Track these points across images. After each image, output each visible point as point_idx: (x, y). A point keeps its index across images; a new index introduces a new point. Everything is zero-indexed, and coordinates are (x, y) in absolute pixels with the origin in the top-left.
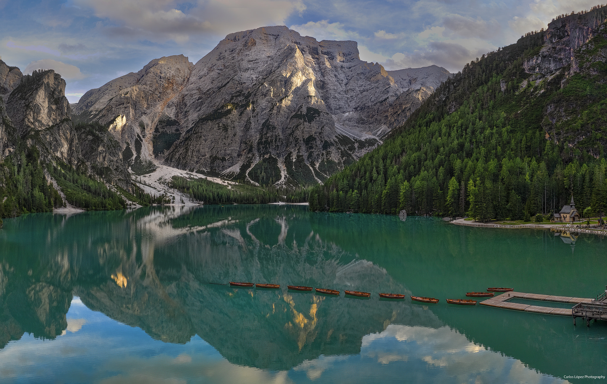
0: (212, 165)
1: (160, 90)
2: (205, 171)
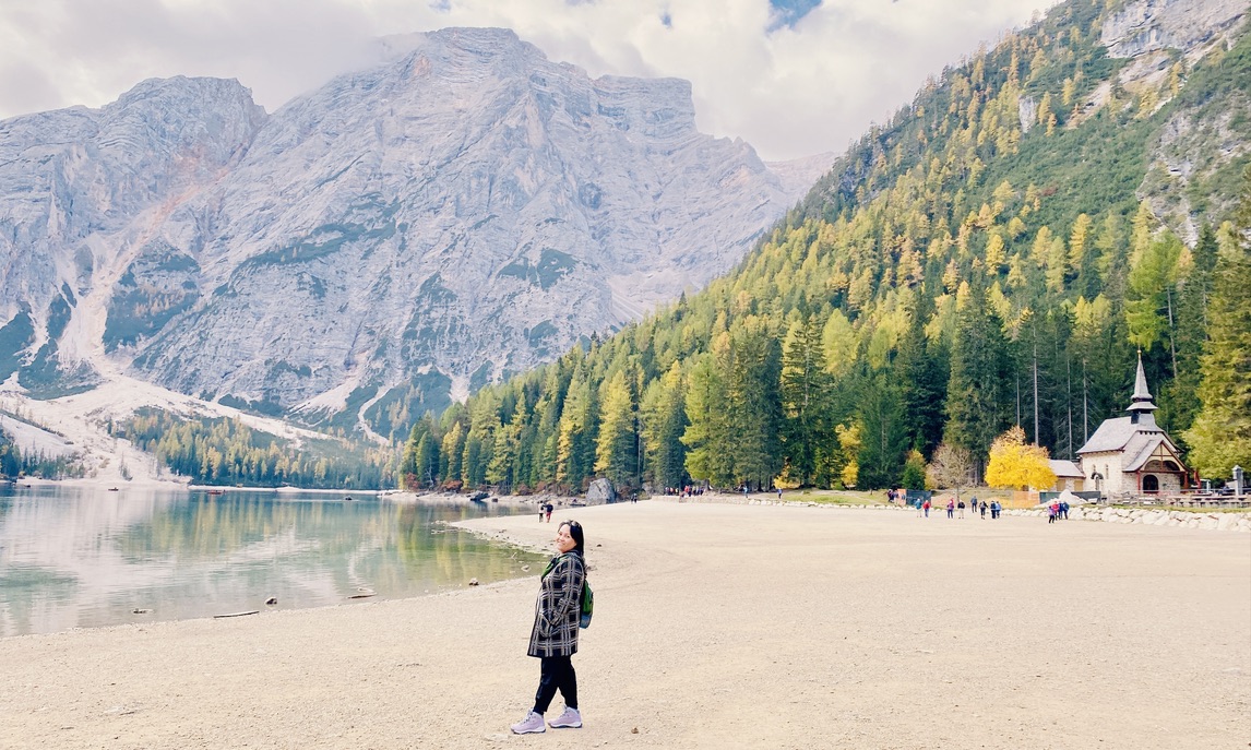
0: (269, 385)
1: (160, 169)
2: (248, 400)
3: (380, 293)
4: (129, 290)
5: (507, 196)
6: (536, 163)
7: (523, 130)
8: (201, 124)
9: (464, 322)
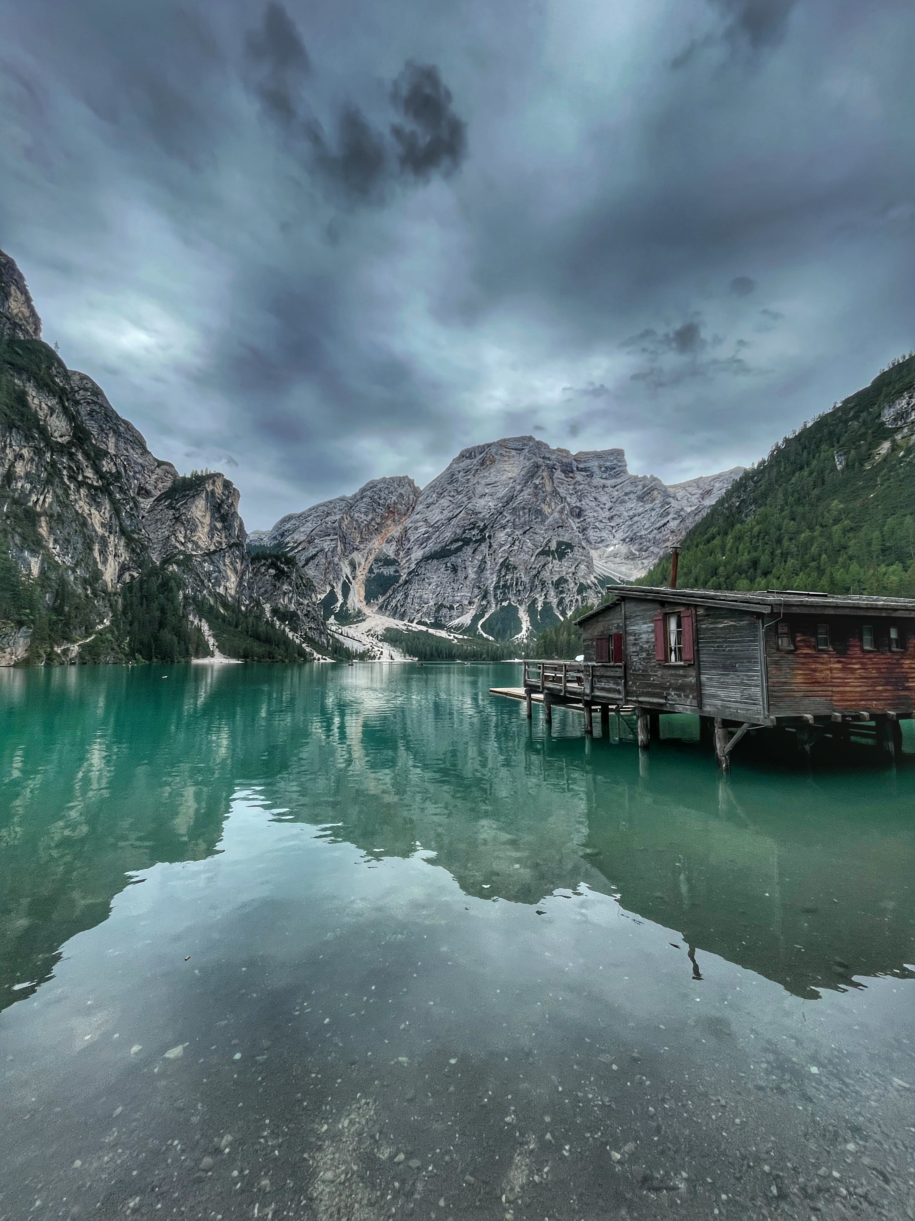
0: (437, 614)
1: (378, 520)
2: (428, 622)
3: (481, 569)
4: (373, 575)
5: (537, 517)
6: (550, 499)
7: (544, 485)
8: (394, 498)
9: (522, 579)
